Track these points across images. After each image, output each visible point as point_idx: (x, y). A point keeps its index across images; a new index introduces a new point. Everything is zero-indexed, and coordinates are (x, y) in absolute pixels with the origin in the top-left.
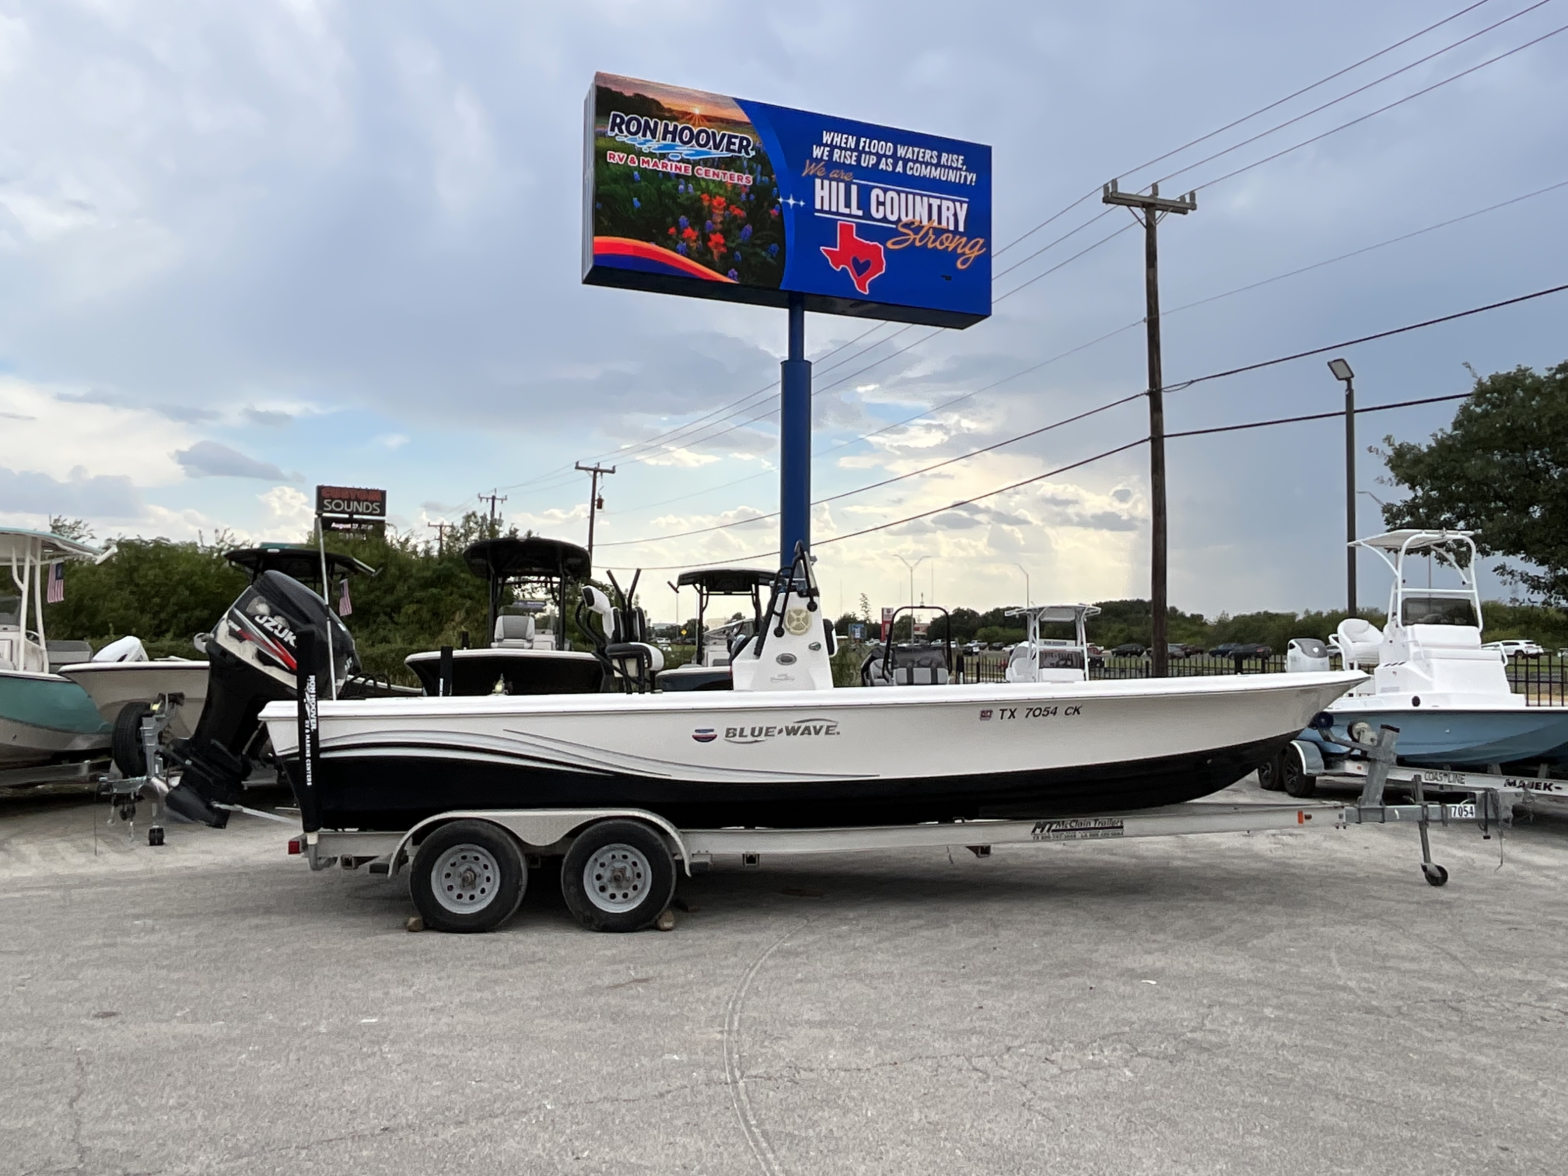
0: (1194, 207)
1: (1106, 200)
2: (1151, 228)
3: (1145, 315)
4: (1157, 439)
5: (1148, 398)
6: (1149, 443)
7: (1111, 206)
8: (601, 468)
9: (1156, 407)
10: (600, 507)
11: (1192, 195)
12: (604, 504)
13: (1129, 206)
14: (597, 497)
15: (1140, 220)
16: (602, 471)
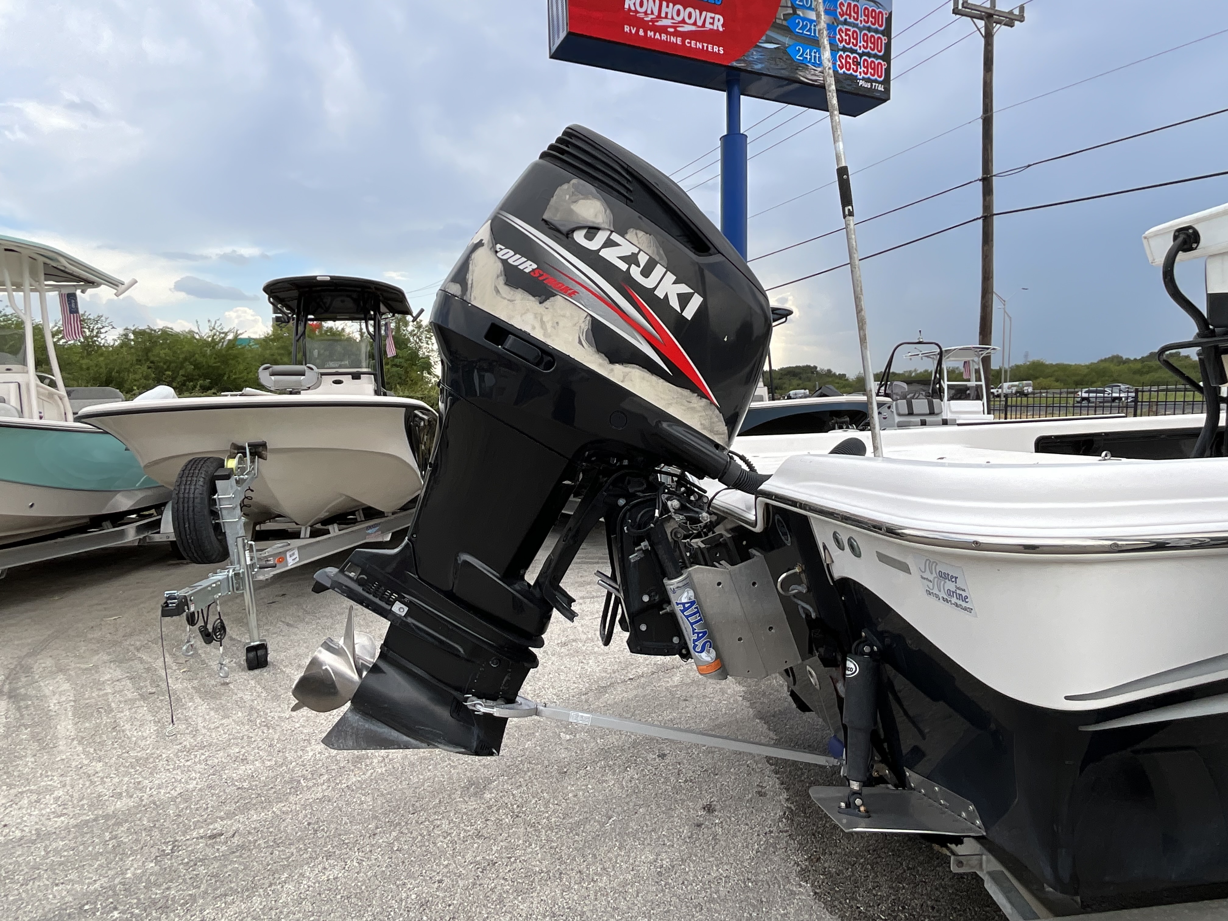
0: (1021, 19)
1: (956, 11)
2: (988, 37)
3: (981, 113)
4: (987, 218)
5: (981, 183)
6: (981, 221)
7: (958, 16)
9: (988, 191)
11: (1022, 8)
13: (972, 17)
15: (979, 30)
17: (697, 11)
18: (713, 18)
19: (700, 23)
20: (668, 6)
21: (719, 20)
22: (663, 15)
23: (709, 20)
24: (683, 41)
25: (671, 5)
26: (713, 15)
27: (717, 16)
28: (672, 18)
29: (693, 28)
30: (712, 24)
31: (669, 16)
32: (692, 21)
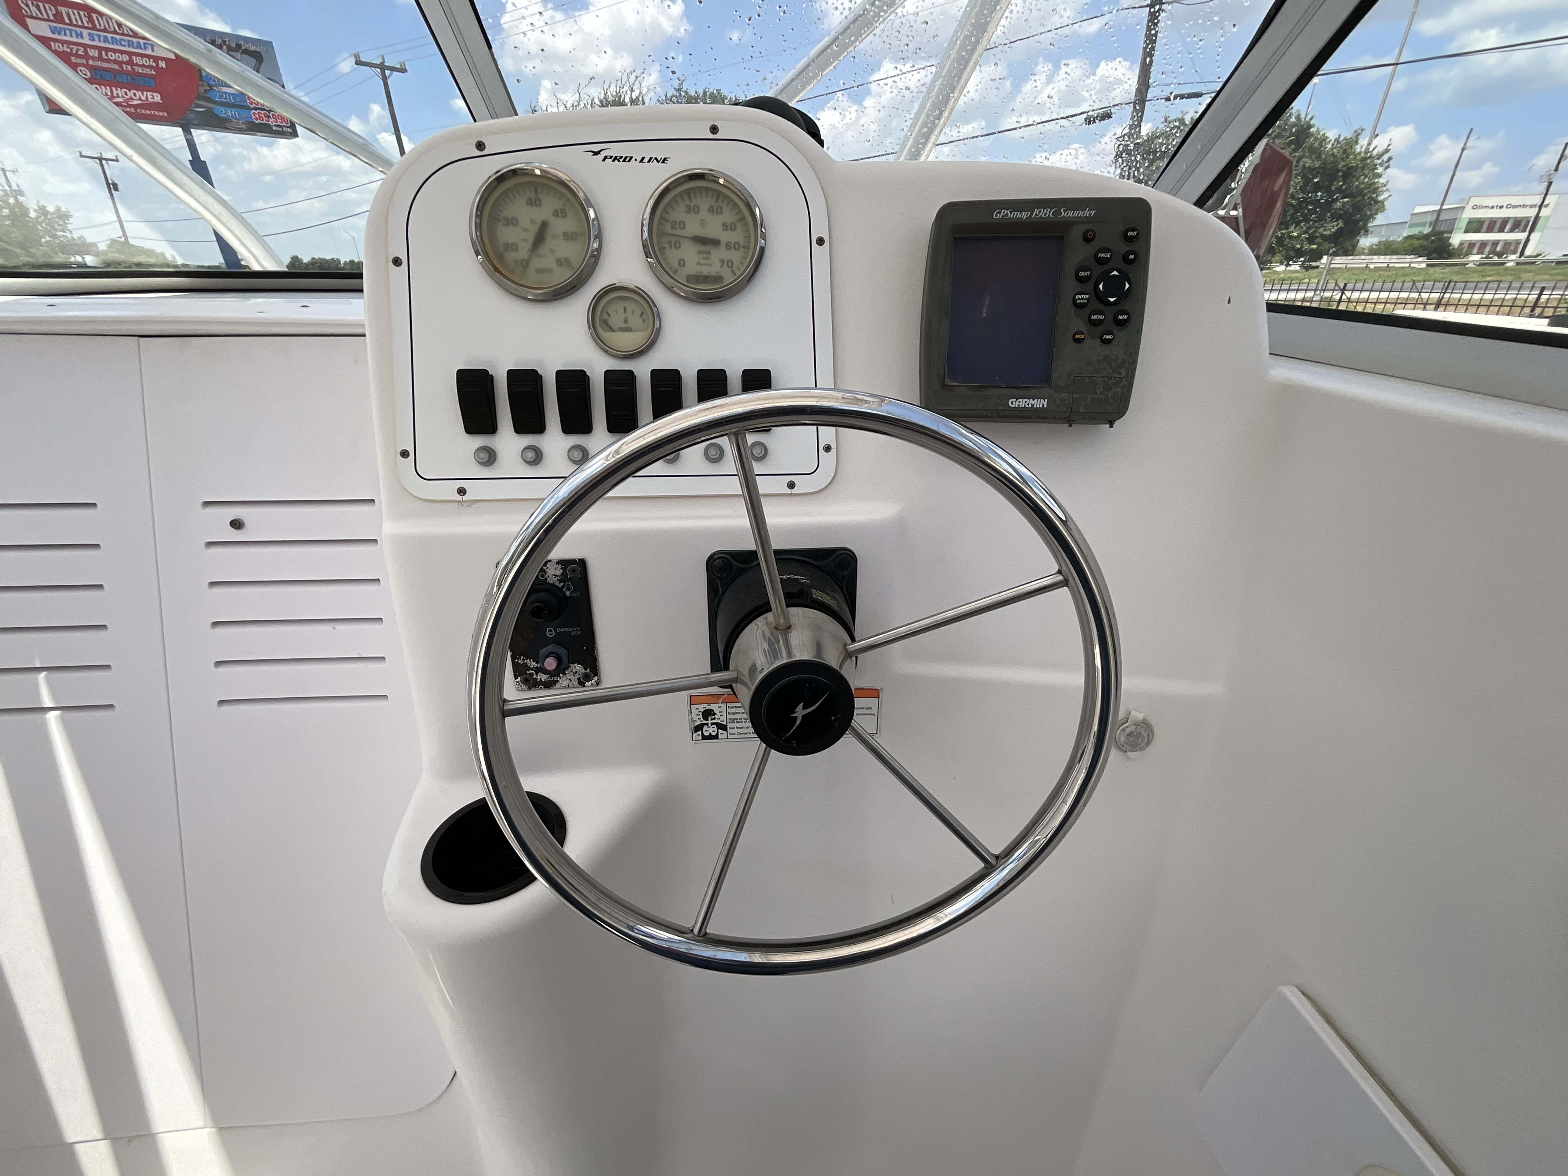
0: (406, 71)
1: (357, 63)
2: (385, 80)
8: (104, 157)
10: (116, 189)
11: (404, 64)
12: (120, 187)
13: (370, 66)
14: (110, 182)
15: (377, 75)
16: (107, 160)
17: (140, 92)
18: (153, 95)
19: (144, 98)
20: (117, 90)
21: (157, 96)
22: (115, 95)
23: (150, 97)
24: (136, 110)
25: (119, 89)
26: (152, 93)
27: (155, 94)
28: (123, 97)
29: (140, 102)
30: (153, 98)
31: (120, 95)
32: (138, 96)
